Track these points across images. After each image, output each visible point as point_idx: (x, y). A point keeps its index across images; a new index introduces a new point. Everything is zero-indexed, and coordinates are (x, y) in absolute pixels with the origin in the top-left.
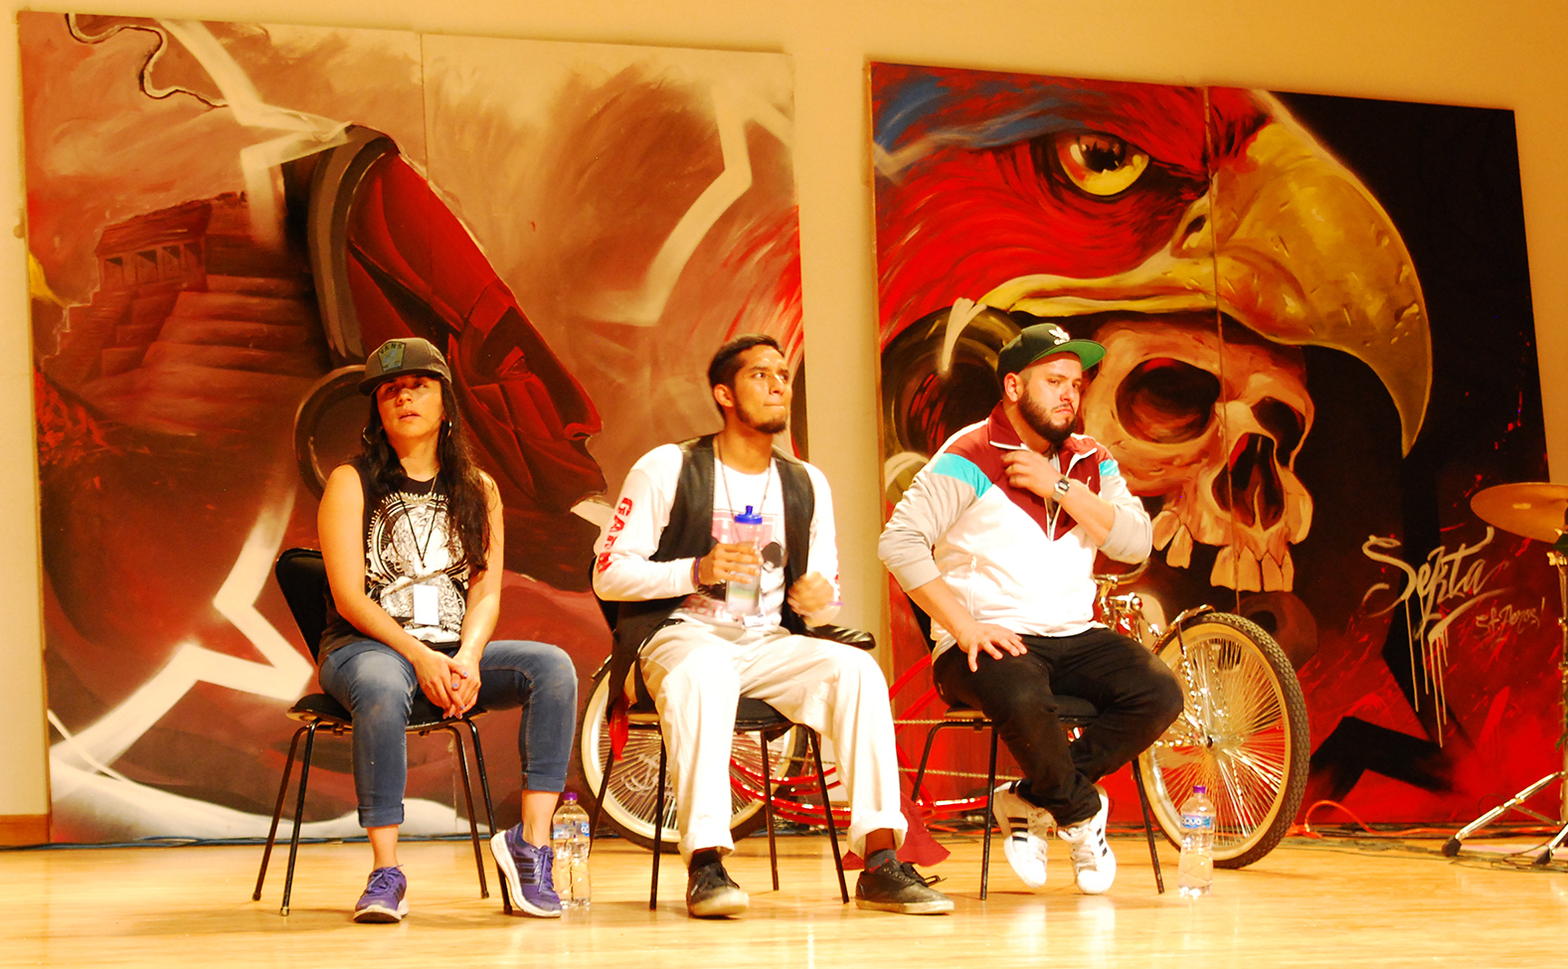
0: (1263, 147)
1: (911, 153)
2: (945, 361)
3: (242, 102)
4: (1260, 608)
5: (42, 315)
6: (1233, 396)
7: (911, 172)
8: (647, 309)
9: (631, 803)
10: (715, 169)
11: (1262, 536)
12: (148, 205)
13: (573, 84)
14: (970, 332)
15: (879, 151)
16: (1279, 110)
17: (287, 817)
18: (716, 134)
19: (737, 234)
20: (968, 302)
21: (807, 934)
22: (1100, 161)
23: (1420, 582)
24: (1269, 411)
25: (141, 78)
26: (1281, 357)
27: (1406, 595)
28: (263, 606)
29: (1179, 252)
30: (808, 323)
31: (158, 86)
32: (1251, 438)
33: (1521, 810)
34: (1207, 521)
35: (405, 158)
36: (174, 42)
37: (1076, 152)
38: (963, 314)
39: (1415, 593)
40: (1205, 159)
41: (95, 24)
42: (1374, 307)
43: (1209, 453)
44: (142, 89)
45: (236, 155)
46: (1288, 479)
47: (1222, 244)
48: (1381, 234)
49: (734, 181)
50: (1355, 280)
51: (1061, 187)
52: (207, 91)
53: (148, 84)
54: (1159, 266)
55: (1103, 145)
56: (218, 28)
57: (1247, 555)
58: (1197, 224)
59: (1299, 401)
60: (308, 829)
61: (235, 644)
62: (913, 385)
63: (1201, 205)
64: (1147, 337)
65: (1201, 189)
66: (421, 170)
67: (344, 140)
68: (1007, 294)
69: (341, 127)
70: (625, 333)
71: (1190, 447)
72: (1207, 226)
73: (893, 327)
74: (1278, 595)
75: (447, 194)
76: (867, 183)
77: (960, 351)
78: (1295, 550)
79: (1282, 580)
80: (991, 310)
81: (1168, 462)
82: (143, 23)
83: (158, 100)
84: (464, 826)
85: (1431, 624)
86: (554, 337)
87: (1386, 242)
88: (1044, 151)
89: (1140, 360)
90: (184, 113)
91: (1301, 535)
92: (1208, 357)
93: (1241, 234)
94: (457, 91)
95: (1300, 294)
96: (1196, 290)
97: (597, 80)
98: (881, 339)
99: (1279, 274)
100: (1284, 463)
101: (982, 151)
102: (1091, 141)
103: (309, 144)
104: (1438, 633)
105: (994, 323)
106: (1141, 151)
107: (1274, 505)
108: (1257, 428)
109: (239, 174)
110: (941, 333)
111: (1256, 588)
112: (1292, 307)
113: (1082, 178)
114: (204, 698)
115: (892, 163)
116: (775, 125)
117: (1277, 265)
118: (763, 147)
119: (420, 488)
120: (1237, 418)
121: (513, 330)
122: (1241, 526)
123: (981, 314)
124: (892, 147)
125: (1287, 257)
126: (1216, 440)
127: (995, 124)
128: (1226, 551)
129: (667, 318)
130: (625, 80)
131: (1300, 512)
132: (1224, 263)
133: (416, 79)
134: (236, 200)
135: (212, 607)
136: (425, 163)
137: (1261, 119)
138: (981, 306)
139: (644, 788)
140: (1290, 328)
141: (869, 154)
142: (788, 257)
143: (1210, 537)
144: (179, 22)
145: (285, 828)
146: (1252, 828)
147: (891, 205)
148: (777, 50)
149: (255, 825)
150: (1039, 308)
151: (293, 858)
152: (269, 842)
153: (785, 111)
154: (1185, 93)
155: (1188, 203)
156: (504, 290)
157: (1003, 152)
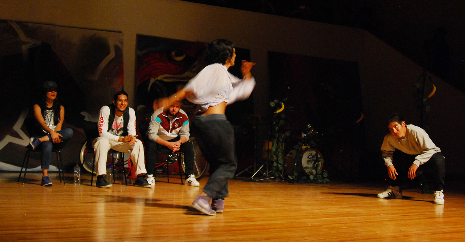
1: (144, 52)
2: (149, 88)
3: (22, 37)
7: (144, 55)
8: (96, 78)
9: (89, 167)
10: (109, 53)
13: (83, 37)
14: (153, 84)
15: (138, 51)
17: (24, 167)
18: (109, 47)
19: (112, 65)
20: (153, 79)
21: (120, 190)
22: (177, 55)
25: (4, 31)
28: (22, 129)
30: (125, 81)
31: (7, 33)
33: (247, 171)
35: (52, 48)
36: (10, 25)
37: (173, 53)
38: (152, 81)
40: (196, 55)
45: (21, 46)
49: (112, 55)
51: (171, 59)
52: (16, 34)
53: (5, 33)
55: (178, 52)
56: (19, 23)
58: (194, 67)
60: (28, 170)
61: (18, 136)
62: (143, 93)
63: (196, 63)
65: (195, 61)
66: (55, 51)
67: (41, 44)
68: (159, 78)
69: (40, 42)
70: (91, 82)
72: (196, 67)
73: (140, 82)
75: (60, 55)
76: (136, 57)
77: (152, 87)
80: (157, 80)
82: (5, 21)
83: (7, 36)
84: (58, 170)
88: (168, 53)
90: (12, 38)
94: (62, 37)
97: (88, 36)
101: (156, 52)
102: (176, 51)
103: (34, 45)
105: (158, 82)
106: (185, 53)
109: (21, 50)
110: (148, 84)
113: (174, 57)
114: (10, 145)
115: (141, 53)
116: (120, 45)
118: (118, 51)
119: (49, 109)
123: (156, 81)
124: (141, 50)
127: (160, 47)
129: (99, 79)
130: (93, 36)
133: (55, 34)
134: (21, 54)
135: (12, 128)
136: (55, 49)
138: (156, 80)
139: (91, 164)
141: (136, 51)
142: (121, 69)
144: (11, 21)
145: (24, 169)
146: (200, 174)
147: (139, 61)
148: (121, 32)
149: (19, 169)
150: (166, 80)
151: (25, 175)
152: (21, 172)
153: (122, 43)
154: (193, 43)
155: (193, 63)
156: (69, 73)
157: (161, 52)
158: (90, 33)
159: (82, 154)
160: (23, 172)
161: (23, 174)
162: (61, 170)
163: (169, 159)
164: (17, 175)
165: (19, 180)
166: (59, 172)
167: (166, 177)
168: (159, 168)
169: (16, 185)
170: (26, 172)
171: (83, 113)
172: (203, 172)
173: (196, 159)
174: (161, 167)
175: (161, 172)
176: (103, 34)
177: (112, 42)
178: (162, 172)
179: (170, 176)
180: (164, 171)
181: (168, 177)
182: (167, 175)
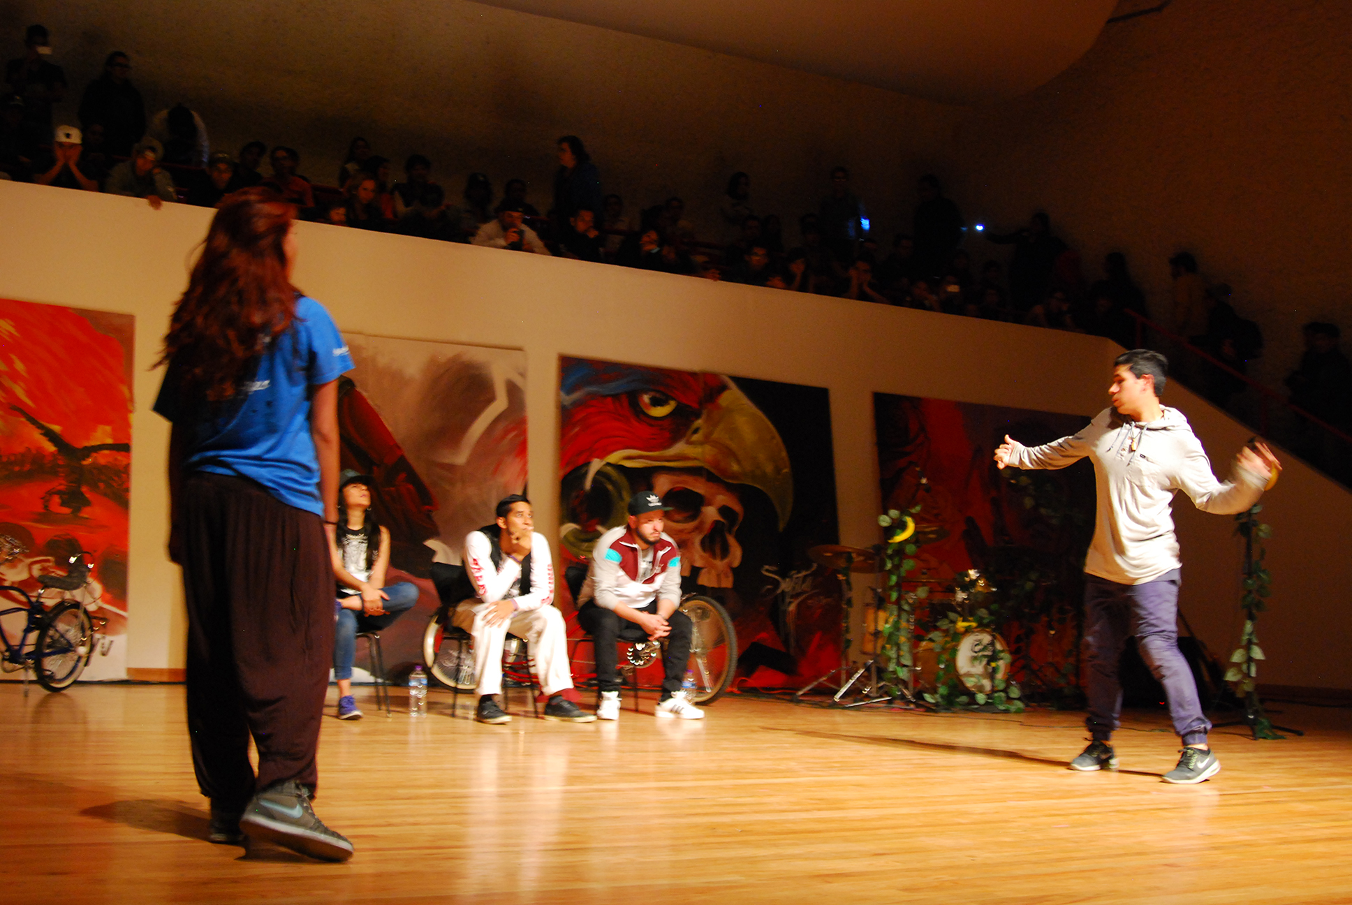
0: (726, 399)
1: (576, 395)
2: (588, 484)
4: (718, 594)
6: (710, 504)
7: (577, 404)
8: (461, 457)
9: (446, 672)
10: (491, 399)
11: (720, 564)
13: (433, 361)
14: (599, 473)
15: (562, 394)
16: (732, 384)
18: (492, 384)
19: (501, 427)
20: (598, 460)
22: (656, 402)
23: (785, 585)
24: (724, 510)
26: (730, 488)
27: (779, 591)
29: (689, 443)
32: (716, 522)
33: (825, 683)
34: (697, 557)
35: (358, 389)
37: (646, 398)
38: (596, 465)
39: (783, 592)
40: (700, 403)
42: (769, 468)
43: (698, 529)
46: (732, 541)
47: (707, 440)
48: (773, 438)
49: (500, 404)
50: (761, 457)
51: (640, 413)
54: (679, 448)
55: (657, 395)
57: (713, 572)
58: (696, 431)
59: (737, 507)
62: (574, 494)
63: (699, 422)
64: (675, 478)
65: (698, 416)
66: (365, 394)
68: (615, 457)
70: (451, 468)
71: (690, 525)
72: (701, 432)
73: (568, 469)
74: (725, 589)
75: (376, 405)
76: (557, 408)
77: (595, 481)
78: (734, 570)
79: (727, 583)
80: (608, 464)
81: (681, 531)
84: (371, 679)
85: (790, 603)
86: (420, 469)
87: (775, 441)
88: (633, 398)
89: (672, 487)
91: (736, 563)
92: (699, 487)
93: (715, 436)
94: (382, 361)
95: (739, 462)
96: (695, 459)
97: (442, 359)
98: (562, 473)
99: (730, 453)
100: (730, 532)
101: (605, 396)
102: (653, 394)
104: (792, 608)
105: (609, 469)
106: (673, 399)
107: (725, 552)
108: (719, 518)
110: (586, 473)
111: (716, 585)
112: (735, 467)
113: (649, 409)
115: (568, 399)
116: (518, 380)
117: (729, 449)
118: (514, 392)
119: (355, 533)
120: (711, 513)
121: (402, 465)
122: (711, 559)
123: (604, 465)
124: (568, 393)
125: (733, 445)
126: (702, 523)
127: (613, 385)
128: (704, 571)
129: (469, 462)
130: (454, 360)
131: (736, 554)
132: (708, 448)
136: (366, 391)
137: (724, 388)
138: (604, 463)
139: (450, 664)
140: (734, 476)
141: (558, 395)
142: (522, 438)
143: (698, 564)
146: (711, 688)
147: (567, 417)
148: (520, 349)
150: (628, 464)
153: (523, 375)
154: (693, 375)
155: (692, 422)
156: (399, 448)
157: (615, 397)
158: (449, 352)
159: (430, 641)
162: (380, 680)
163: (637, 655)
166: (375, 684)
167: (630, 696)
171: (431, 543)
172: (718, 686)
173: (703, 653)
176: (478, 355)
177: (500, 374)
179: (640, 693)
180: (625, 683)
181: (636, 697)
182: (632, 693)
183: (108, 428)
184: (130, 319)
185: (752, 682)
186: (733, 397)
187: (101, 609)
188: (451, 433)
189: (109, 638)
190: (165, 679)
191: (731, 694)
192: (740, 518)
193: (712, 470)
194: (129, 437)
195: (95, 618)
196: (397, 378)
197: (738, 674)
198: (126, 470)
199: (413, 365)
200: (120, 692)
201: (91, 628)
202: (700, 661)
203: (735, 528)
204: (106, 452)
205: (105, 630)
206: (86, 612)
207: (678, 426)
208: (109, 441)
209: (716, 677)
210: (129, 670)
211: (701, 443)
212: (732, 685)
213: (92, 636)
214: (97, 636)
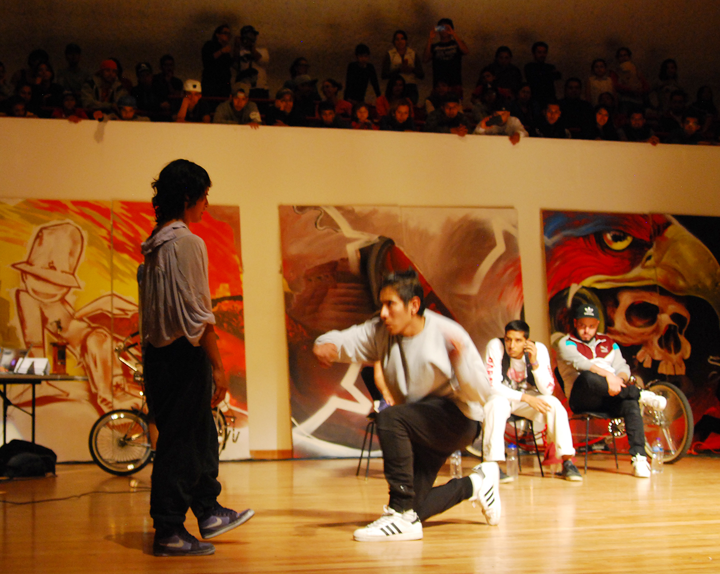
0: (670, 232)
1: (556, 238)
2: (569, 303)
3: (346, 230)
4: (674, 380)
5: (287, 297)
6: (663, 312)
7: (557, 245)
8: (474, 289)
10: (493, 245)
11: (675, 357)
12: (319, 262)
13: (449, 221)
14: (577, 294)
15: (546, 238)
16: (674, 221)
17: (366, 450)
18: (493, 235)
19: (501, 265)
20: (576, 285)
22: (616, 239)
24: (675, 317)
25: (316, 224)
26: (678, 299)
28: (357, 384)
29: (644, 267)
30: (525, 293)
31: (321, 226)
32: (669, 326)
34: (656, 352)
35: (397, 246)
36: (325, 213)
37: (609, 236)
38: (574, 288)
40: (651, 237)
41: (302, 208)
42: (708, 282)
43: (656, 331)
44: (316, 227)
45: (345, 246)
46: (682, 339)
47: (658, 263)
48: (710, 259)
49: (500, 249)
50: (702, 274)
51: (605, 248)
52: (336, 227)
53: (318, 226)
54: (637, 271)
55: (617, 234)
56: (339, 208)
57: (670, 363)
58: (649, 258)
59: (685, 313)
61: (348, 396)
62: (559, 311)
63: (651, 252)
64: (634, 294)
65: (650, 247)
66: (402, 249)
67: (378, 240)
68: (588, 282)
69: (377, 237)
70: (467, 297)
71: (649, 329)
72: (653, 259)
73: (553, 293)
74: (680, 376)
75: (411, 257)
76: (542, 248)
77: (574, 300)
78: (686, 361)
79: (681, 371)
80: (583, 287)
81: (642, 334)
82: (316, 208)
83: (322, 230)
86: (444, 299)
87: (711, 262)
88: (599, 237)
89: (633, 302)
90: (329, 234)
91: (687, 356)
92: (655, 300)
93: (664, 260)
94: (412, 224)
95: (684, 280)
96: (649, 279)
97: (456, 219)
98: (548, 297)
99: (676, 273)
100: (681, 333)
101: (578, 237)
102: (614, 233)
103: (367, 242)
105: (585, 291)
106: (630, 235)
107: (678, 347)
108: (671, 322)
109: (346, 252)
110: (567, 295)
111: (672, 373)
112: (681, 283)
113: (611, 244)
114: (339, 414)
115: (550, 242)
116: (512, 231)
117: (675, 270)
118: (509, 239)
120: (665, 319)
121: (432, 297)
122: (667, 354)
123: (581, 288)
124: (550, 237)
125: (678, 267)
126: (658, 327)
127: (583, 228)
128: (662, 364)
129: (480, 292)
130: (465, 219)
131: (687, 349)
132: (659, 270)
133: (399, 221)
134: (345, 260)
135: (340, 386)
136: (403, 246)
137: (669, 224)
138: (580, 286)
140: (681, 290)
141: (542, 239)
142: (517, 273)
143: (658, 357)
144: (327, 207)
145: (366, 454)
146: (675, 452)
147: (550, 255)
148: (512, 208)
149: (357, 453)
150: (599, 286)
151: (368, 463)
152: (361, 458)
153: (515, 226)
154: (644, 216)
155: (646, 251)
156: (429, 286)
157: (585, 237)
158: (459, 214)
160: (365, 458)
161: (364, 462)
164: (355, 463)
165: (358, 472)
167: (612, 459)
168: (597, 444)
169: (353, 480)
170: (369, 458)
172: (680, 450)
173: (666, 425)
174: (601, 442)
175: (600, 451)
176: (481, 215)
177: (498, 228)
178: (602, 450)
179: (619, 456)
180: (606, 449)
181: (616, 459)
182: (613, 456)
183: (227, 285)
184: (237, 209)
185: (705, 445)
186: (676, 230)
187: (230, 410)
188: (466, 272)
189: (237, 430)
190: (276, 457)
191: (690, 455)
192: (688, 321)
193: (664, 287)
194: (241, 291)
195: (227, 416)
196: (423, 236)
197: (694, 440)
198: (241, 312)
199: (435, 226)
200: (246, 467)
201: (225, 424)
202: (664, 431)
203: (684, 330)
204: (227, 302)
205: (234, 424)
206: (221, 412)
207: (636, 254)
208: (228, 294)
209: (678, 442)
210: (252, 452)
211: (654, 267)
212: (690, 449)
213: (226, 430)
214: (229, 429)
